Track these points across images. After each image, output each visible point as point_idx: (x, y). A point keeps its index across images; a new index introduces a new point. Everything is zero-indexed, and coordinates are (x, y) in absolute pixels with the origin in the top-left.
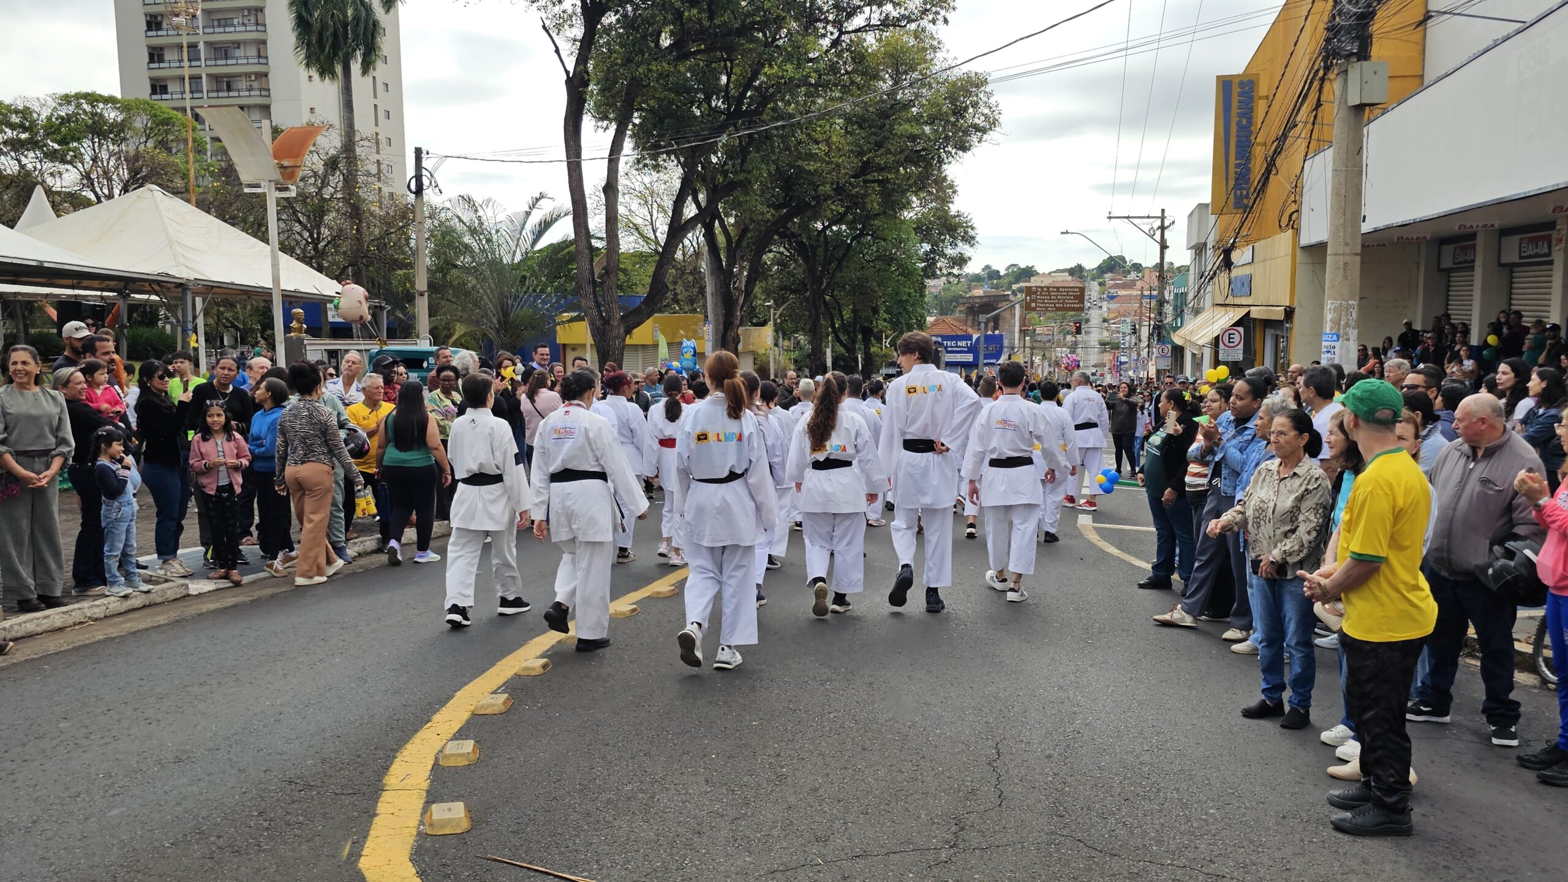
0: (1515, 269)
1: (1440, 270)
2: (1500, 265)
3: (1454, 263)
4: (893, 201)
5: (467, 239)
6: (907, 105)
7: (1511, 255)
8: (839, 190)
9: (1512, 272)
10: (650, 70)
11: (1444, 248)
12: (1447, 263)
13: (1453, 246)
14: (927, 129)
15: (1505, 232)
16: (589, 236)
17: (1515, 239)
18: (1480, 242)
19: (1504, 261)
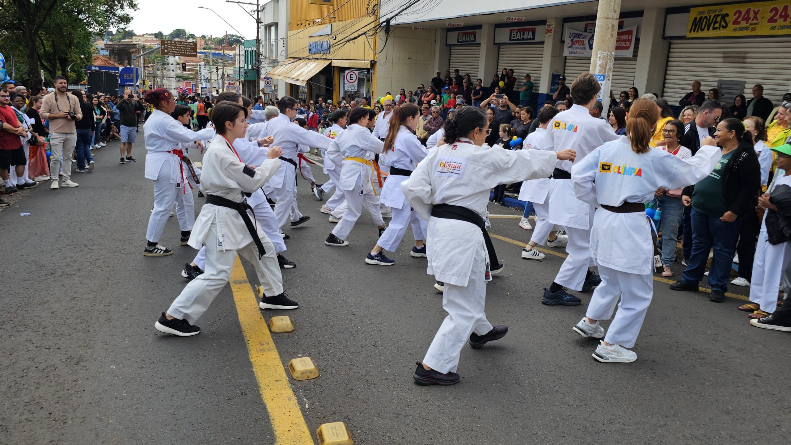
0: (501, 47)
1: (447, 45)
2: (495, 44)
7: (503, 38)
11: (449, 33)
12: (452, 42)
13: (457, 32)
15: (498, 26)
17: (508, 30)
18: (485, 30)
19: (496, 42)
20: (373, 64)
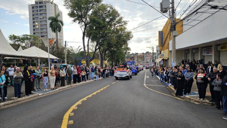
1: (186, 53)
4: (121, 46)
5: (71, 51)
6: (123, 35)
8: (115, 45)
10: (92, 32)
14: (125, 38)
16: (85, 51)
18: (190, 50)
19: (193, 52)
20: (168, 59)
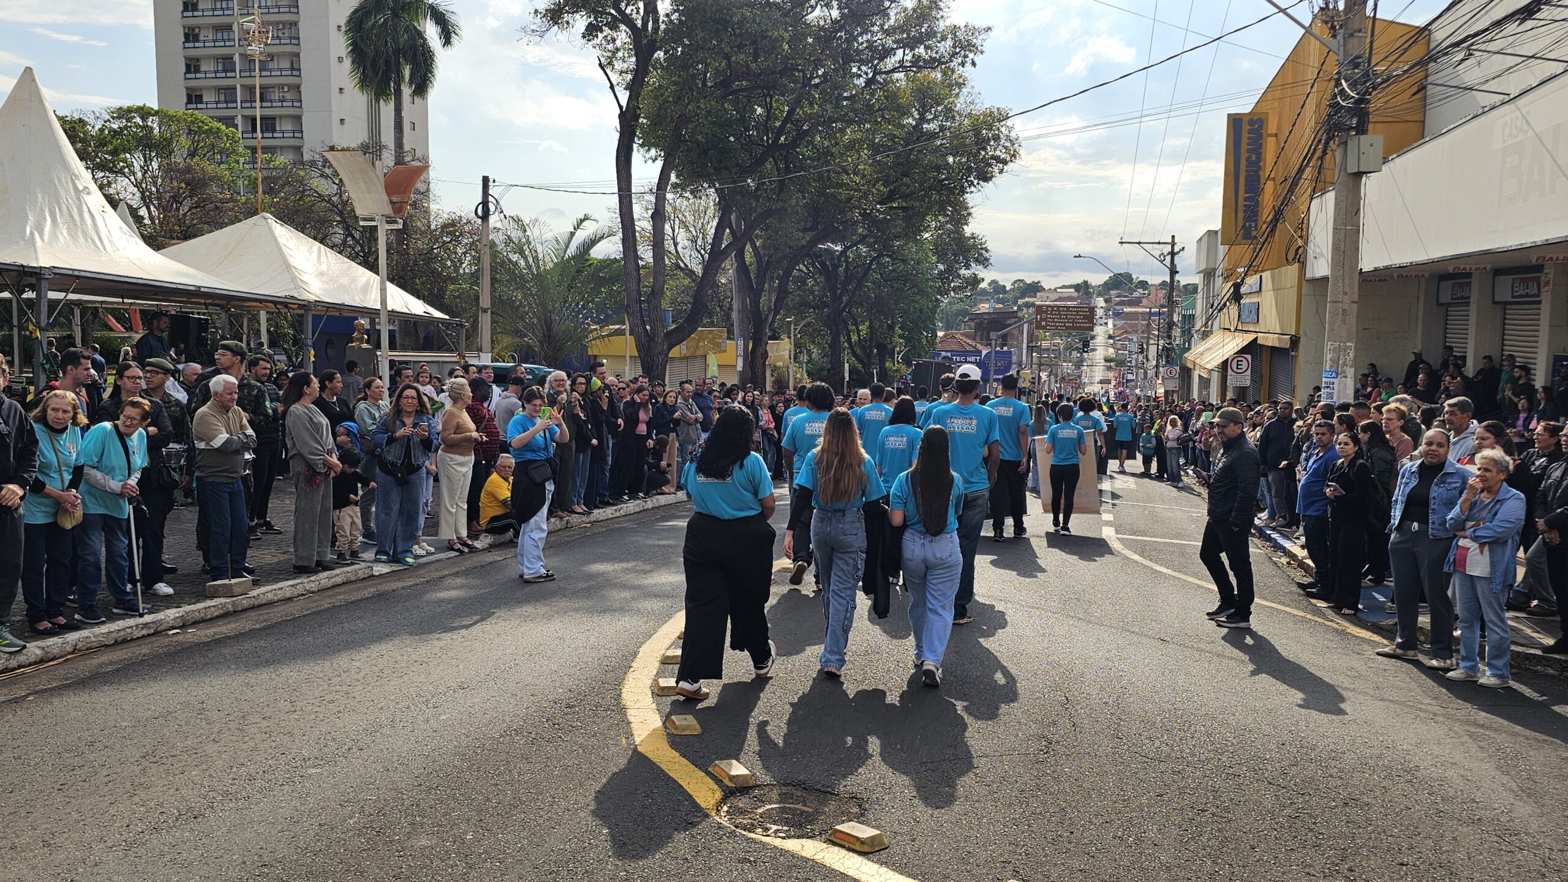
0: (1508, 307)
1: (1439, 305)
2: (1495, 303)
3: (1453, 299)
4: (913, 223)
7: (1504, 294)
9: (1505, 309)
10: (699, 107)
11: (1442, 283)
12: (1445, 298)
13: (1451, 283)
14: (951, 159)
15: (1498, 272)
16: (636, 256)
17: (1508, 279)
18: (1475, 281)
19: (1497, 299)
20: (1295, 341)
